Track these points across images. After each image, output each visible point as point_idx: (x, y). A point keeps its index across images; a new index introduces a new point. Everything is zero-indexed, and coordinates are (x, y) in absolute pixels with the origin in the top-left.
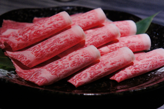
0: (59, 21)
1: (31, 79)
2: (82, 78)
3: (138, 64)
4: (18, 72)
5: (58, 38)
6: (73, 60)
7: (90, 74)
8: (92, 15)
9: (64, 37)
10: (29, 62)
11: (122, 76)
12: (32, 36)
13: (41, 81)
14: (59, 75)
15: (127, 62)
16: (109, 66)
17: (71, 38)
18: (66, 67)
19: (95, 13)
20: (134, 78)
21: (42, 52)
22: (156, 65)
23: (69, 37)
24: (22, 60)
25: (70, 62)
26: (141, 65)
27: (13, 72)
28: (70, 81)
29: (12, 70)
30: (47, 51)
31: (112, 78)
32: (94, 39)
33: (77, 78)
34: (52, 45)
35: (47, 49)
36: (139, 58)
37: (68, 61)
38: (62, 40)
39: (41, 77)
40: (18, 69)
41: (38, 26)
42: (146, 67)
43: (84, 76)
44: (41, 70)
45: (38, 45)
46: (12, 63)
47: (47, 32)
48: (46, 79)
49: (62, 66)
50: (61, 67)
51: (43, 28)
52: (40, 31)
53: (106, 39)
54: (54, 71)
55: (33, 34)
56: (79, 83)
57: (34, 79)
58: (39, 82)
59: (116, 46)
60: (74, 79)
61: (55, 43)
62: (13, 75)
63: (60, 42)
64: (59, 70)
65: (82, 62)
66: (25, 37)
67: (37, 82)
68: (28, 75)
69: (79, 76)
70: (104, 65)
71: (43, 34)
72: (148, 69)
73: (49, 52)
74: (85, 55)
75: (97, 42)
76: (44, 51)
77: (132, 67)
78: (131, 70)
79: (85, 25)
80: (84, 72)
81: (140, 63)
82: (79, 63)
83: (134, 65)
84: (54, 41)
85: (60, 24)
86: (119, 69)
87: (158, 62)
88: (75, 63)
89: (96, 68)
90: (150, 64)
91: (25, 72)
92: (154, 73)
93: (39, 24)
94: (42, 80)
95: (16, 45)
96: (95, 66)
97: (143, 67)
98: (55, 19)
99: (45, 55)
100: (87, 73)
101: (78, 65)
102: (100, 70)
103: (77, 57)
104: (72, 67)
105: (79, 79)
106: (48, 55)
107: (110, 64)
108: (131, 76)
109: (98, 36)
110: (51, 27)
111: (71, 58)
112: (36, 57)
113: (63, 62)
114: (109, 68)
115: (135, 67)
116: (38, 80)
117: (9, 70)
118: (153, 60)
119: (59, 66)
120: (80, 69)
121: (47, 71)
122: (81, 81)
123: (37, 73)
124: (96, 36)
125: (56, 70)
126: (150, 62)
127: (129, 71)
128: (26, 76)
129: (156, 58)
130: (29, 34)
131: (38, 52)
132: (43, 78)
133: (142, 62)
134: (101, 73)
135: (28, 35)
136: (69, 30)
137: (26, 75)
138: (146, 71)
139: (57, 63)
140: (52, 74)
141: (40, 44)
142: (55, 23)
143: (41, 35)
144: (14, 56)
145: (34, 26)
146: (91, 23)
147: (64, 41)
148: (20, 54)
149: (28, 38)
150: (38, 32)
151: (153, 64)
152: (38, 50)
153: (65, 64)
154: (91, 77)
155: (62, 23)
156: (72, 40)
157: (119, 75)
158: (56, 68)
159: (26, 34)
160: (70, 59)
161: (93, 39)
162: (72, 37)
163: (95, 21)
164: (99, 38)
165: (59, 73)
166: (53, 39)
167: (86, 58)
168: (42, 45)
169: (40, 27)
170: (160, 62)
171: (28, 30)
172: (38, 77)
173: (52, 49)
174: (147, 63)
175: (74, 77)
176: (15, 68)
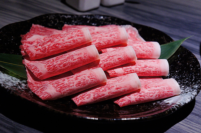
0: (79, 37)
1: (37, 92)
2: (84, 98)
3: (144, 92)
4: (29, 82)
5: (72, 55)
6: (78, 80)
7: (94, 96)
8: (114, 34)
9: (78, 55)
10: (40, 75)
11: (125, 101)
12: (51, 48)
13: (45, 96)
14: (63, 93)
15: (133, 89)
16: (114, 90)
17: (85, 57)
18: (71, 86)
19: (118, 32)
20: (138, 104)
21: (54, 66)
22: (163, 96)
23: (82, 56)
24: (35, 72)
25: (76, 82)
26: (147, 93)
27: (25, 81)
28: (74, 99)
29: (24, 80)
30: (59, 66)
31: (116, 102)
32: (109, 60)
33: (81, 98)
34: (65, 61)
35: (59, 64)
36: (147, 86)
37: (74, 80)
38: (76, 57)
39: (46, 92)
40: (30, 79)
41: (59, 39)
42: (152, 96)
43: (88, 96)
44: (48, 85)
45: (53, 59)
46: (26, 72)
47: (65, 46)
48: (50, 95)
49: (68, 84)
50: (66, 85)
51: (62, 42)
52: (59, 44)
53: (122, 61)
54: (59, 88)
55: (51, 46)
56: (82, 102)
57: (39, 93)
58: (43, 96)
59: (131, 68)
60: (78, 98)
61: (68, 60)
62: (23, 85)
63: (73, 59)
64: (63, 88)
65: (87, 83)
66: (44, 48)
67: (41, 97)
68: (36, 87)
69: (83, 96)
70: (109, 89)
71: (61, 48)
72: (153, 98)
73: (61, 67)
74: (91, 76)
75: (111, 63)
76: (57, 66)
77: (137, 94)
78: (136, 97)
79: (105, 43)
80: (89, 92)
81: (146, 91)
82: (84, 84)
83: (140, 92)
84: (67, 58)
85: (79, 40)
86: (125, 94)
87: (165, 92)
88: (80, 83)
89: (101, 90)
90: (156, 94)
91: (36, 83)
92: (160, 103)
93: (60, 37)
94: (47, 95)
95: (34, 55)
96: (101, 88)
97: (149, 96)
98: (76, 34)
99: (57, 69)
100: (91, 94)
101: (83, 85)
102: (104, 93)
103: (83, 78)
104: (77, 86)
105: (82, 99)
106: (60, 70)
107: (115, 88)
108: (135, 102)
109: (114, 57)
110: (70, 42)
111: (78, 78)
112: (48, 70)
113: (69, 80)
114: (114, 93)
115: (140, 94)
116: (43, 94)
117: (22, 79)
118: (160, 90)
119: (64, 84)
120: (84, 89)
121: (53, 87)
122: (84, 101)
123: (44, 88)
124: (111, 57)
125: (61, 88)
126: (157, 91)
127: (133, 98)
128: (35, 88)
129: (164, 88)
130: (49, 46)
131: (51, 66)
132: (48, 93)
133: (149, 91)
134: (104, 96)
135: (47, 47)
136: (84, 49)
137: (35, 86)
138: (152, 99)
139: (64, 80)
140: (57, 91)
141: (54, 58)
142: (75, 39)
143: (59, 48)
144: (29, 66)
145: (55, 39)
146: (112, 42)
147: (77, 59)
148: (34, 65)
149: (46, 50)
150: (57, 45)
151: (160, 93)
152: (51, 65)
153: (70, 83)
154: (94, 98)
155: (82, 39)
156: (85, 58)
157: (123, 101)
158: (61, 85)
159: (45, 45)
160: (76, 79)
161: (107, 60)
162: (86, 55)
163: (116, 40)
164: (114, 59)
165: (64, 91)
166: (67, 55)
167: (91, 80)
168: (56, 60)
169: (60, 40)
170: (168, 93)
171: (48, 42)
172: (43, 92)
173: (64, 65)
174: (154, 92)
175: (78, 96)
176: (27, 78)
